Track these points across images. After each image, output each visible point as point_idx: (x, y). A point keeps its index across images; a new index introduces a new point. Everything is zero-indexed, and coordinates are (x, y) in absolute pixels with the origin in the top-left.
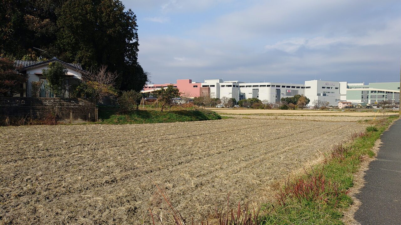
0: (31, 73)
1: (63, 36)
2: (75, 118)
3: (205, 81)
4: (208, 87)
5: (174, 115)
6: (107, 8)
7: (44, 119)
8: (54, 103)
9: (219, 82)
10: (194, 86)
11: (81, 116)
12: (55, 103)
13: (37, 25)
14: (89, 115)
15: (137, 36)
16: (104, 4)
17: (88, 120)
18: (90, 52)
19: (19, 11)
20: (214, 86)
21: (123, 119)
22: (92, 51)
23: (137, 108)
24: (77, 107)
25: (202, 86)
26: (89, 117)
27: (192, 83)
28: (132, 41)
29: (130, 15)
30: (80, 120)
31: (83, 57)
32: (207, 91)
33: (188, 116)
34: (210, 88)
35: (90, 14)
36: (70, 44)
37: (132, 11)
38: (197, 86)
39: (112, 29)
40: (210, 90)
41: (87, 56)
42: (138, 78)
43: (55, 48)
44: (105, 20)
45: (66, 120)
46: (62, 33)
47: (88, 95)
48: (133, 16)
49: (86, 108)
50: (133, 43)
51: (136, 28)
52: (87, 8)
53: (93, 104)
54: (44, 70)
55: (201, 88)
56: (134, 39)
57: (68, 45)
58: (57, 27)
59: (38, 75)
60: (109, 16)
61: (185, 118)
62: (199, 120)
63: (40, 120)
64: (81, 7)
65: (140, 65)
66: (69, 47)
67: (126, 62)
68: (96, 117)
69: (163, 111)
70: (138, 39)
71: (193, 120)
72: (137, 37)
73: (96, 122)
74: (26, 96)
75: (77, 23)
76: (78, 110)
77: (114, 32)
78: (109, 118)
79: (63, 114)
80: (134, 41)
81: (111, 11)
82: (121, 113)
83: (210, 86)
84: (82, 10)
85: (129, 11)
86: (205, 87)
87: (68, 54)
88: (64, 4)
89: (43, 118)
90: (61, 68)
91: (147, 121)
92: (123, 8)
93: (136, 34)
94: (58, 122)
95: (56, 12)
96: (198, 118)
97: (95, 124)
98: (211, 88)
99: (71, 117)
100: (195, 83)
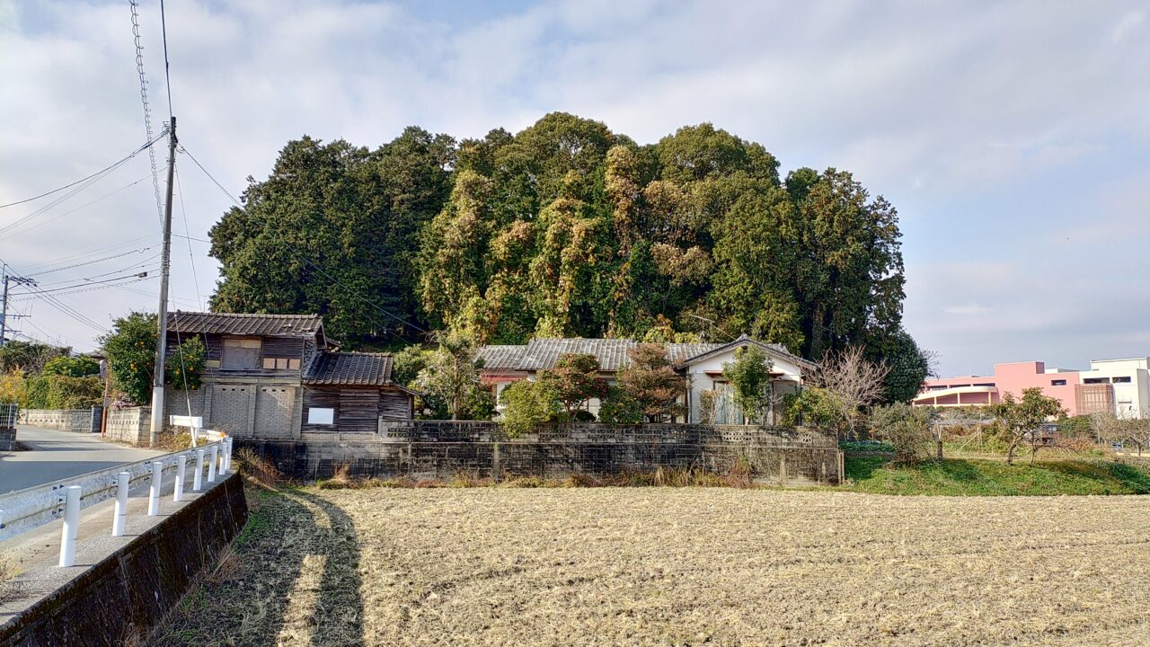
0: (698, 371)
1: (727, 280)
2: (792, 473)
3: (1094, 366)
4: (1104, 384)
5: (1049, 474)
6: (826, 203)
7: (726, 473)
8: (746, 437)
9: (1146, 368)
10: (1054, 383)
11: (803, 470)
12: (748, 437)
13: (675, 262)
14: (824, 467)
15: (900, 259)
16: (818, 195)
17: (821, 481)
18: (788, 312)
19: (643, 238)
20: (1127, 379)
21: (906, 481)
22: (792, 309)
23: (940, 453)
24: (795, 447)
25: (1082, 382)
26: (824, 472)
27: (1047, 371)
28: (888, 274)
29: (880, 211)
30: (802, 480)
31: (770, 324)
32: (1103, 397)
33: (1095, 478)
34: (1112, 387)
35: (787, 223)
36: (743, 298)
37: (885, 200)
38: (1063, 382)
39: (840, 253)
40: (1113, 393)
41: (779, 322)
42: (903, 369)
43: (709, 307)
44: (823, 233)
45: (772, 477)
46: (725, 275)
47: (819, 419)
48: (887, 212)
49: (815, 451)
50: (888, 280)
51: (897, 239)
52: (780, 210)
53: (831, 440)
54: (726, 364)
55: (1077, 387)
56: (892, 268)
57: (736, 299)
58: (714, 261)
59: (712, 375)
60: (831, 222)
61: (1083, 486)
62: (1138, 494)
63: (719, 477)
64: (766, 212)
65: (907, 332)
66: (740, 304)
67: (871, 328)
68: (839, 473)
69: (1013, 463)
70: (902, 268)
71: (1114, 492)
72: (900, 264)
73: (840, 487)
74: (686, 421)
75: (760, 248)
76: (798, 455)
77: (844, 258)
78: (870, 477)
79: (764, 464)
80: (892, 273)
81: (834, 211)
82: (898, 465)
83: (1111, 381)
84: (769, 216)
85: (877, 202)
86: (1096, 385)
87: (737, 321)
88: (730, 210)
89: (724, 470)
90: (761, 359)
91: (970, 488)
92: (862, 195)
93: (899, 255)
94: (754, 481)
95: (713, 230)
96: (1127, 485)
97: (840, 490)
98: (1118, 387)
99: (783, 471)
100: (1056, 371)
